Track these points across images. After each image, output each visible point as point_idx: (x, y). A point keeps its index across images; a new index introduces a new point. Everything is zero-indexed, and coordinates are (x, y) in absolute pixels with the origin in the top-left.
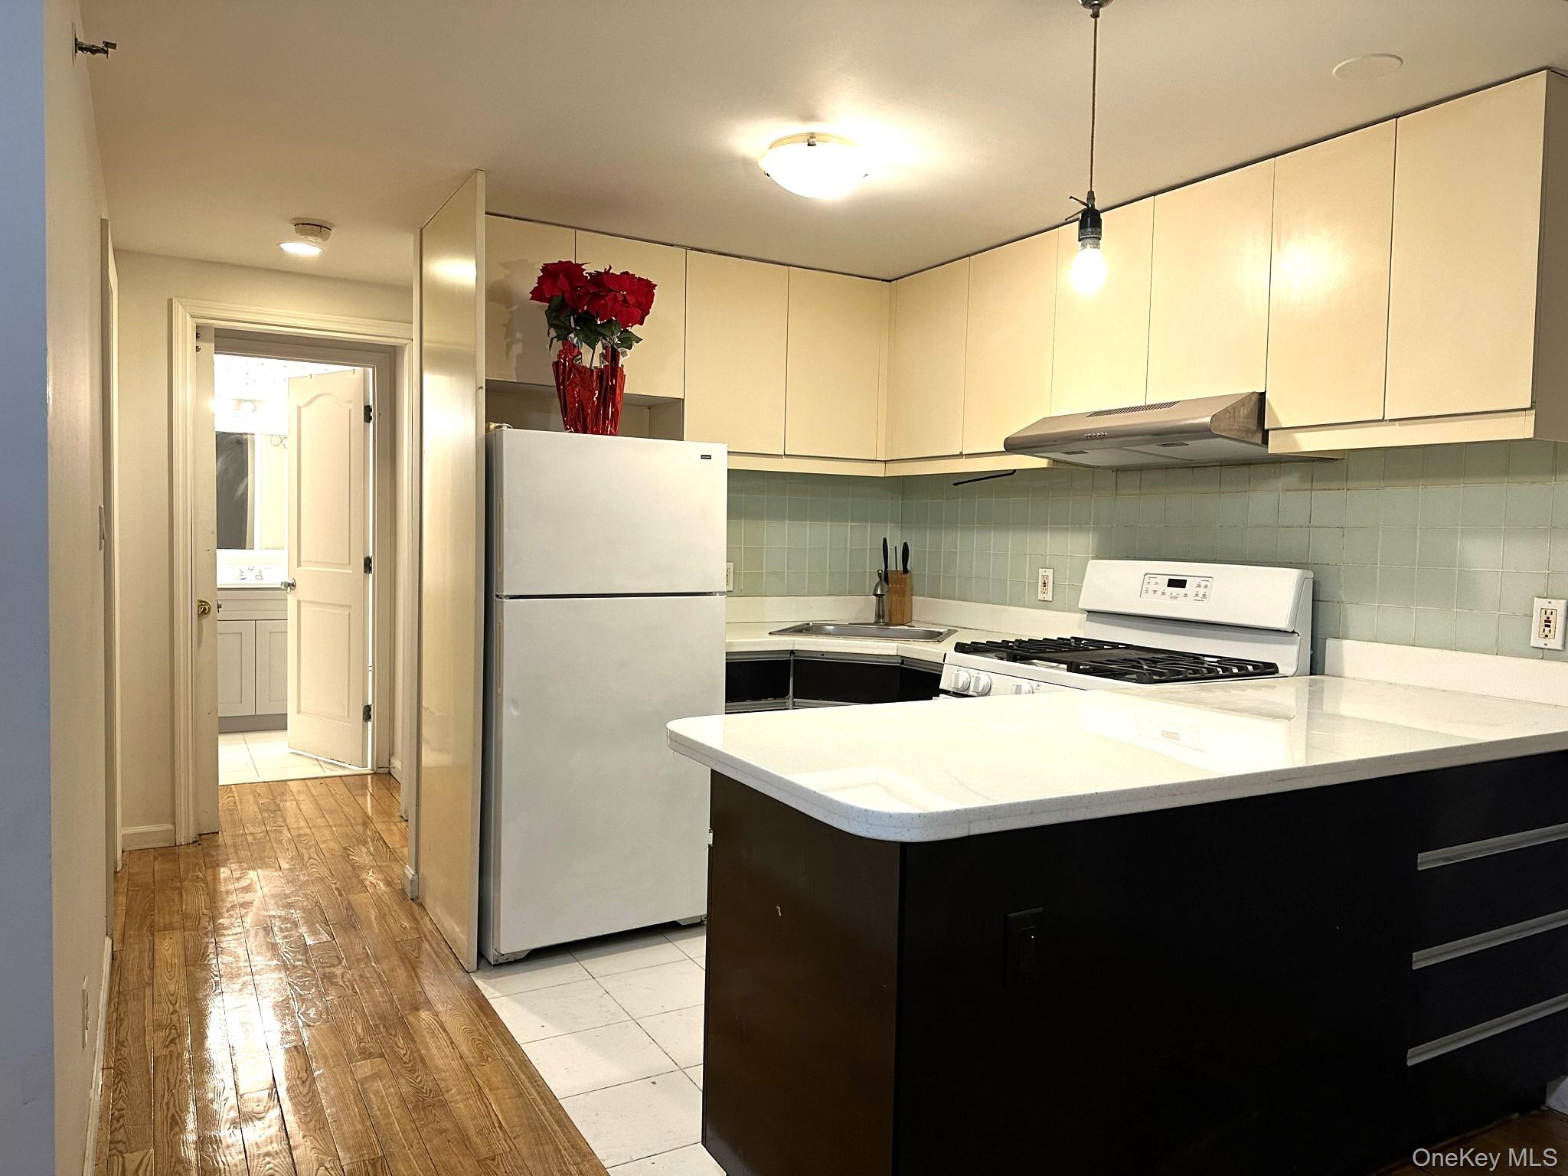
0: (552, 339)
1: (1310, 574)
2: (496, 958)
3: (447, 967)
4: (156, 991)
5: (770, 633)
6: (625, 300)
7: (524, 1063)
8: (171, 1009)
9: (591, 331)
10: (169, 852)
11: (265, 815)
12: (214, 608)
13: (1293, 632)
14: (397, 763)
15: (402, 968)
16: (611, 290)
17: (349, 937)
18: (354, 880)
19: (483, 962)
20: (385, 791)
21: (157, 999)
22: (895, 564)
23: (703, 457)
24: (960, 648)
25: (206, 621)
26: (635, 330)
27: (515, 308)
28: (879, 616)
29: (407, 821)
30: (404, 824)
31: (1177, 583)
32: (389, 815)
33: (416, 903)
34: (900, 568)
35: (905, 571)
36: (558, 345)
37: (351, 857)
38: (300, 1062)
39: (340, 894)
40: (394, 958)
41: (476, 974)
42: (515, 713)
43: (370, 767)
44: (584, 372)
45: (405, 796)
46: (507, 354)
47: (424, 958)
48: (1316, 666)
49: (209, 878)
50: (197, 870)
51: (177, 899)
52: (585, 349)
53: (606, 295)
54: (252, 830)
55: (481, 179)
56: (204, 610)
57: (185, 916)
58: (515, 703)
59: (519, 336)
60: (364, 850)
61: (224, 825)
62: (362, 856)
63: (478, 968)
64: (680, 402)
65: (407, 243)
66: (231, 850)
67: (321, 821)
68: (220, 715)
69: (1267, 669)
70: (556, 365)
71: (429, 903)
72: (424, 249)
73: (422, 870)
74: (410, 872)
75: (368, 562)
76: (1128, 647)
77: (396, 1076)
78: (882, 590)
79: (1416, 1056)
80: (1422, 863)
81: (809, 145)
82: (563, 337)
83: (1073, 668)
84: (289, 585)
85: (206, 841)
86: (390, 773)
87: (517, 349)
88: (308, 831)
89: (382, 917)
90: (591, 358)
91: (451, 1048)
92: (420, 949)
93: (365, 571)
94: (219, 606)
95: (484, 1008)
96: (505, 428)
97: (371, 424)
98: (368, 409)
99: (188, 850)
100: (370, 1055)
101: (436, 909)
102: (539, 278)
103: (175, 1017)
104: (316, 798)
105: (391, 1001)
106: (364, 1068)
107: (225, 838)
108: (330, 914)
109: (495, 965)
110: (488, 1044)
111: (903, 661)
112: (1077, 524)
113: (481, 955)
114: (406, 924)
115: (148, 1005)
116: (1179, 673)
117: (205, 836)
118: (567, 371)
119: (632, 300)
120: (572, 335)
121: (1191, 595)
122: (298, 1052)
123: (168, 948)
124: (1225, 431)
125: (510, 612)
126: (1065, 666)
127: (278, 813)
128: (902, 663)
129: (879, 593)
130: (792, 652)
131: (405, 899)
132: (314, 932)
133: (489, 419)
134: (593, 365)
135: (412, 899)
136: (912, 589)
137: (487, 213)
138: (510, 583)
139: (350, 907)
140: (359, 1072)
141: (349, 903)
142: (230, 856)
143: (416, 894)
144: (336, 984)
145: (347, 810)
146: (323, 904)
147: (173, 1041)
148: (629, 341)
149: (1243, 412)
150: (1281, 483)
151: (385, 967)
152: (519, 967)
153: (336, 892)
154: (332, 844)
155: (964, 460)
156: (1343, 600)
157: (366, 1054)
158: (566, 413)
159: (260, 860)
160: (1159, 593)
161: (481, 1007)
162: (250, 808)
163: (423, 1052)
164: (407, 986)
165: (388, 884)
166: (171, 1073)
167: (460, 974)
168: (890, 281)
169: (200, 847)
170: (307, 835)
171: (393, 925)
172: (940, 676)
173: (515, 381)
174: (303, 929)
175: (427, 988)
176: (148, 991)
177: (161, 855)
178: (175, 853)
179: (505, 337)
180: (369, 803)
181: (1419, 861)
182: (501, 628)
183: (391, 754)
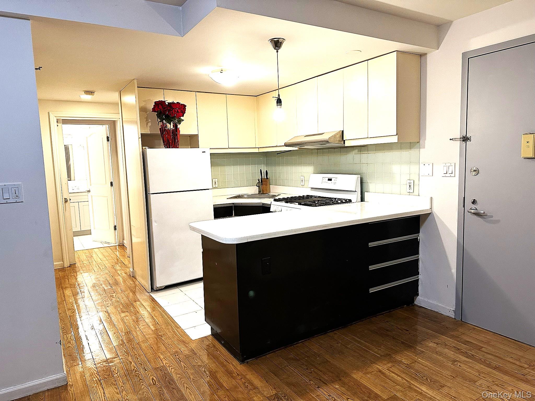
0: (159, 122)
1: (359, 176)
2: (156, 288)
3: (143, 292)
4: (66, 302)
5: (227, 199)
6: (178, 111)
7: (164, 311)
8: (71, 305)
9: (169, 119)
10: (63, 269)
11: (88, 258)
12: (69, 200)
13: (355, 191)
14: (125, 242)
15: (131, 293)
16: (174, 108)
17: (116, 287)
18: (116, 273)
19: (153, 290)
20: (123, 250)
21: (67, 304)
22: (264, 176)
23: (203, 152)
24: (275, 200)
25: (67, 204)
26: (182, 118)
27: (148, 113)
28: (259, 192)
29: (130, 257)
30: (129, 258)
31: (330, 180)
32: (124, 256)
33: (133, 278)
34: (266, 177)
35: (267, 178)
36: (161, 123)
37: (114, 268)
38: (107, 314)
39: (112, 277)
40: (129, 291)
41: (151, 293)
42: (156, 224)
43: (117, 243)
44: (168, 131)
45: (128, 251)
46: (147, 125)
47: (137, 290)
48: (362, 200)
49: (75, 275)
50: (71, 273)
51: (67, 280)
52: (168, 125)
53: (172, 110)
54: (85, 262)
55: (135, 81)
56: (66, 201)
57: (71, 285)
58: (155, 222)
59: (150, 120)
60: (118, 265)
61: (77, 262)
62: (118, 267)
63: (151, 292)
64: (197, 136)
65: (116, 95)
66: (80, 268)
67: (105, 259)
68: (73, 231)
69: (350, 201)
70: (160, 129)
71: (137, 277)
72: (121, 95)
73: (134, 269)
74: (131, 270)
75: (111, 183)
76: (319, 197)
77: (131, 316)
78: (259, 185)
79: (372, 290)
80: (370, 246)
81: (221, 72)
82: (162, 121)
83: (300, 204)
84: (88, 191)
85: (72, 266)
86: (123, 245)
87: (150, 124)
88: (101, 262)
89: (124, 281)
90: (170, 126)
91: (145, 309)
92: (135, 288)
93: (111, 186)
94: (70, 200)
95: (153, 300)
96: (147, 149)
97: (109, 142)
98: (108, 138)
99: (68, 269)
100: (124, 312)
101: (139, 278)
102: (154, 105)
103: (73, 307)
104: (103, 253)
105: (129, 300)
106: (123, 315)
107: (78, 265)
108: (110, 282)
109: (156, 290)
110: (154, 307)
111: (263, 204)
112: (309, 164)
113: (152, 288)
114: (131, 283)
115: (65, 305)
116: (324, 203)
117: (72, 265)
118: (163, 130)
119: (180, 111)
120: (164, 121)
121: (333, 183)
122: (106, 312)
123: (68, 292)
124: (332, 141)
125: (153, 198)
126: (297, 203)
127: (92, 257)
128: (263, 205)
129: (258, 185)
130: (233, 204)
131: (131, 277)
132: (107, 286)
133: (143, 145)
134: (171, 128)
135: (133, 277)
136: (270, 183)
137: (137, 87)
138: (152, 190)
139: (115, 280)
140: (122, 315)
141: (115, 279)
142: (80, 269)
143: (134, 275)
144: (114, 297)
145: (112, 255)
146: (108, 279)
147: (73, 312)
148: (180, 121)
149: (337, 136)
150: (354, 152)
151: (126, 293)
152: (163, 291)
153: (111, 276)
154: (108, 265)
155: (278, 148)
156: (368, 182)
157: (123, 312)
158: (164, 142)
159: (89, 271)
160: (326, 182)
161: (152, 300)
162: (83, 257)
163: (138, 310)
164: (133, 297)
165: (126, 273)
166: (74, 319)
167: (147, 293)
168: (256, 96)
169: (71, 268)
170: (101, 263)
171: (128, 284)
172: (270, 208)
173: (150, 133)
174: (103, 286)
175: (138, 297)
176: (64, 302)
177: (60, 270)
178: (64, 270)
179: (146, 121)
180: (118, 253)
181: (369, 245)
182: (150, 203)
183: (123, 239)
